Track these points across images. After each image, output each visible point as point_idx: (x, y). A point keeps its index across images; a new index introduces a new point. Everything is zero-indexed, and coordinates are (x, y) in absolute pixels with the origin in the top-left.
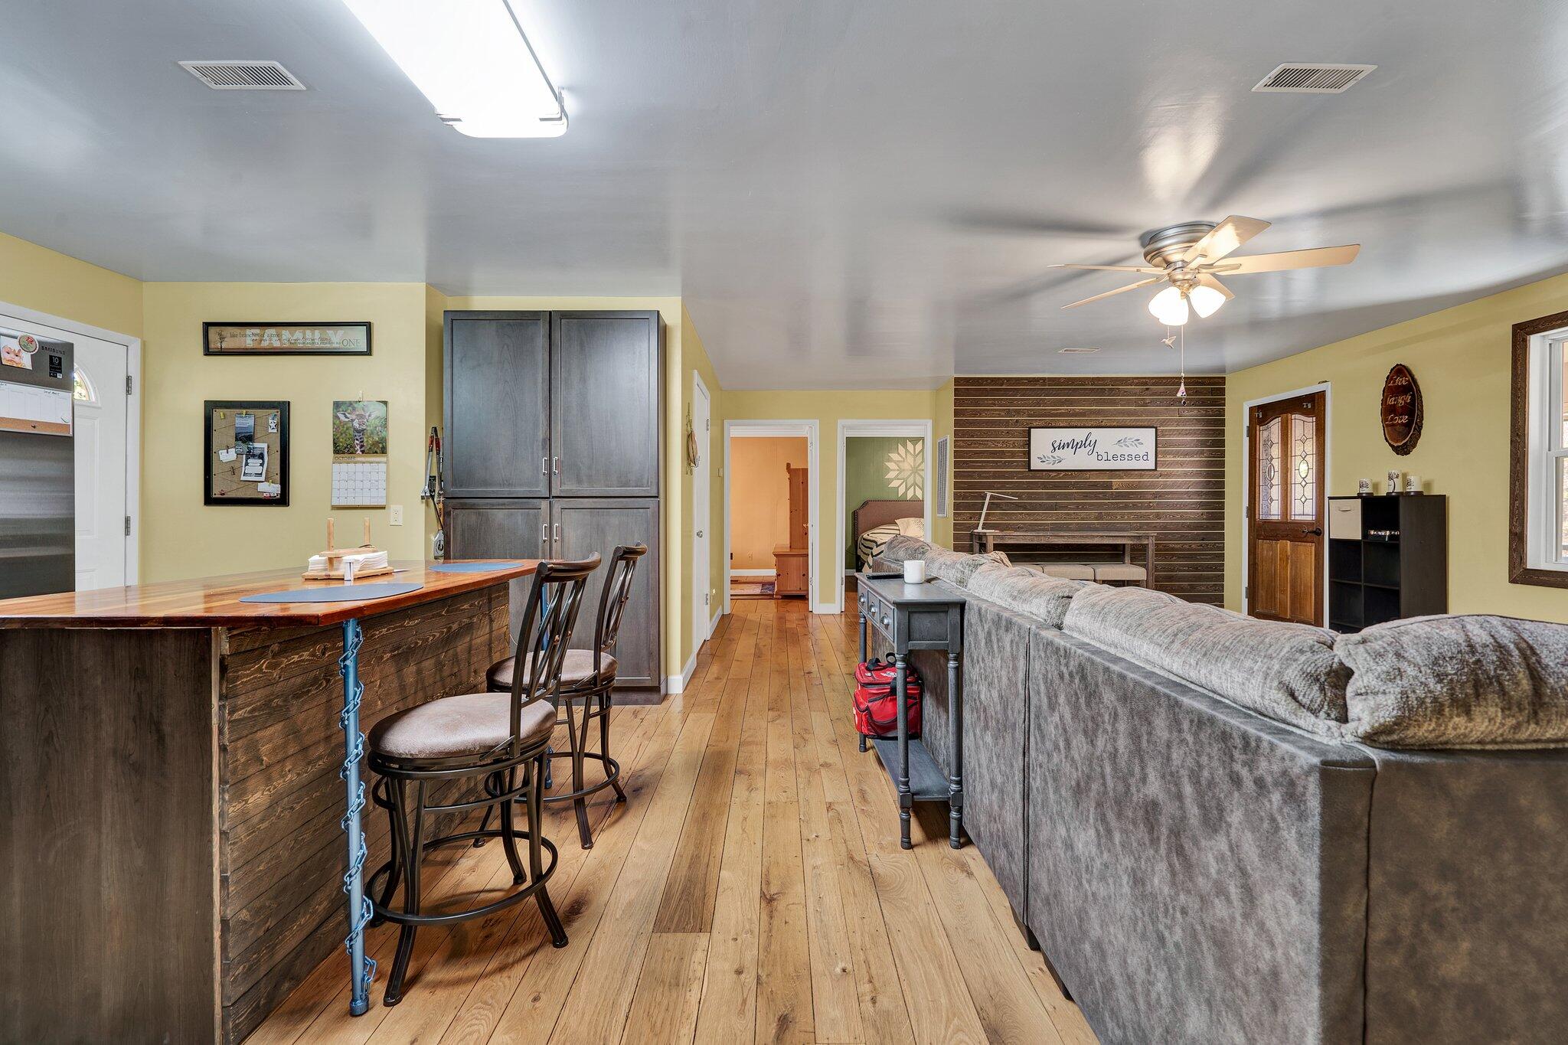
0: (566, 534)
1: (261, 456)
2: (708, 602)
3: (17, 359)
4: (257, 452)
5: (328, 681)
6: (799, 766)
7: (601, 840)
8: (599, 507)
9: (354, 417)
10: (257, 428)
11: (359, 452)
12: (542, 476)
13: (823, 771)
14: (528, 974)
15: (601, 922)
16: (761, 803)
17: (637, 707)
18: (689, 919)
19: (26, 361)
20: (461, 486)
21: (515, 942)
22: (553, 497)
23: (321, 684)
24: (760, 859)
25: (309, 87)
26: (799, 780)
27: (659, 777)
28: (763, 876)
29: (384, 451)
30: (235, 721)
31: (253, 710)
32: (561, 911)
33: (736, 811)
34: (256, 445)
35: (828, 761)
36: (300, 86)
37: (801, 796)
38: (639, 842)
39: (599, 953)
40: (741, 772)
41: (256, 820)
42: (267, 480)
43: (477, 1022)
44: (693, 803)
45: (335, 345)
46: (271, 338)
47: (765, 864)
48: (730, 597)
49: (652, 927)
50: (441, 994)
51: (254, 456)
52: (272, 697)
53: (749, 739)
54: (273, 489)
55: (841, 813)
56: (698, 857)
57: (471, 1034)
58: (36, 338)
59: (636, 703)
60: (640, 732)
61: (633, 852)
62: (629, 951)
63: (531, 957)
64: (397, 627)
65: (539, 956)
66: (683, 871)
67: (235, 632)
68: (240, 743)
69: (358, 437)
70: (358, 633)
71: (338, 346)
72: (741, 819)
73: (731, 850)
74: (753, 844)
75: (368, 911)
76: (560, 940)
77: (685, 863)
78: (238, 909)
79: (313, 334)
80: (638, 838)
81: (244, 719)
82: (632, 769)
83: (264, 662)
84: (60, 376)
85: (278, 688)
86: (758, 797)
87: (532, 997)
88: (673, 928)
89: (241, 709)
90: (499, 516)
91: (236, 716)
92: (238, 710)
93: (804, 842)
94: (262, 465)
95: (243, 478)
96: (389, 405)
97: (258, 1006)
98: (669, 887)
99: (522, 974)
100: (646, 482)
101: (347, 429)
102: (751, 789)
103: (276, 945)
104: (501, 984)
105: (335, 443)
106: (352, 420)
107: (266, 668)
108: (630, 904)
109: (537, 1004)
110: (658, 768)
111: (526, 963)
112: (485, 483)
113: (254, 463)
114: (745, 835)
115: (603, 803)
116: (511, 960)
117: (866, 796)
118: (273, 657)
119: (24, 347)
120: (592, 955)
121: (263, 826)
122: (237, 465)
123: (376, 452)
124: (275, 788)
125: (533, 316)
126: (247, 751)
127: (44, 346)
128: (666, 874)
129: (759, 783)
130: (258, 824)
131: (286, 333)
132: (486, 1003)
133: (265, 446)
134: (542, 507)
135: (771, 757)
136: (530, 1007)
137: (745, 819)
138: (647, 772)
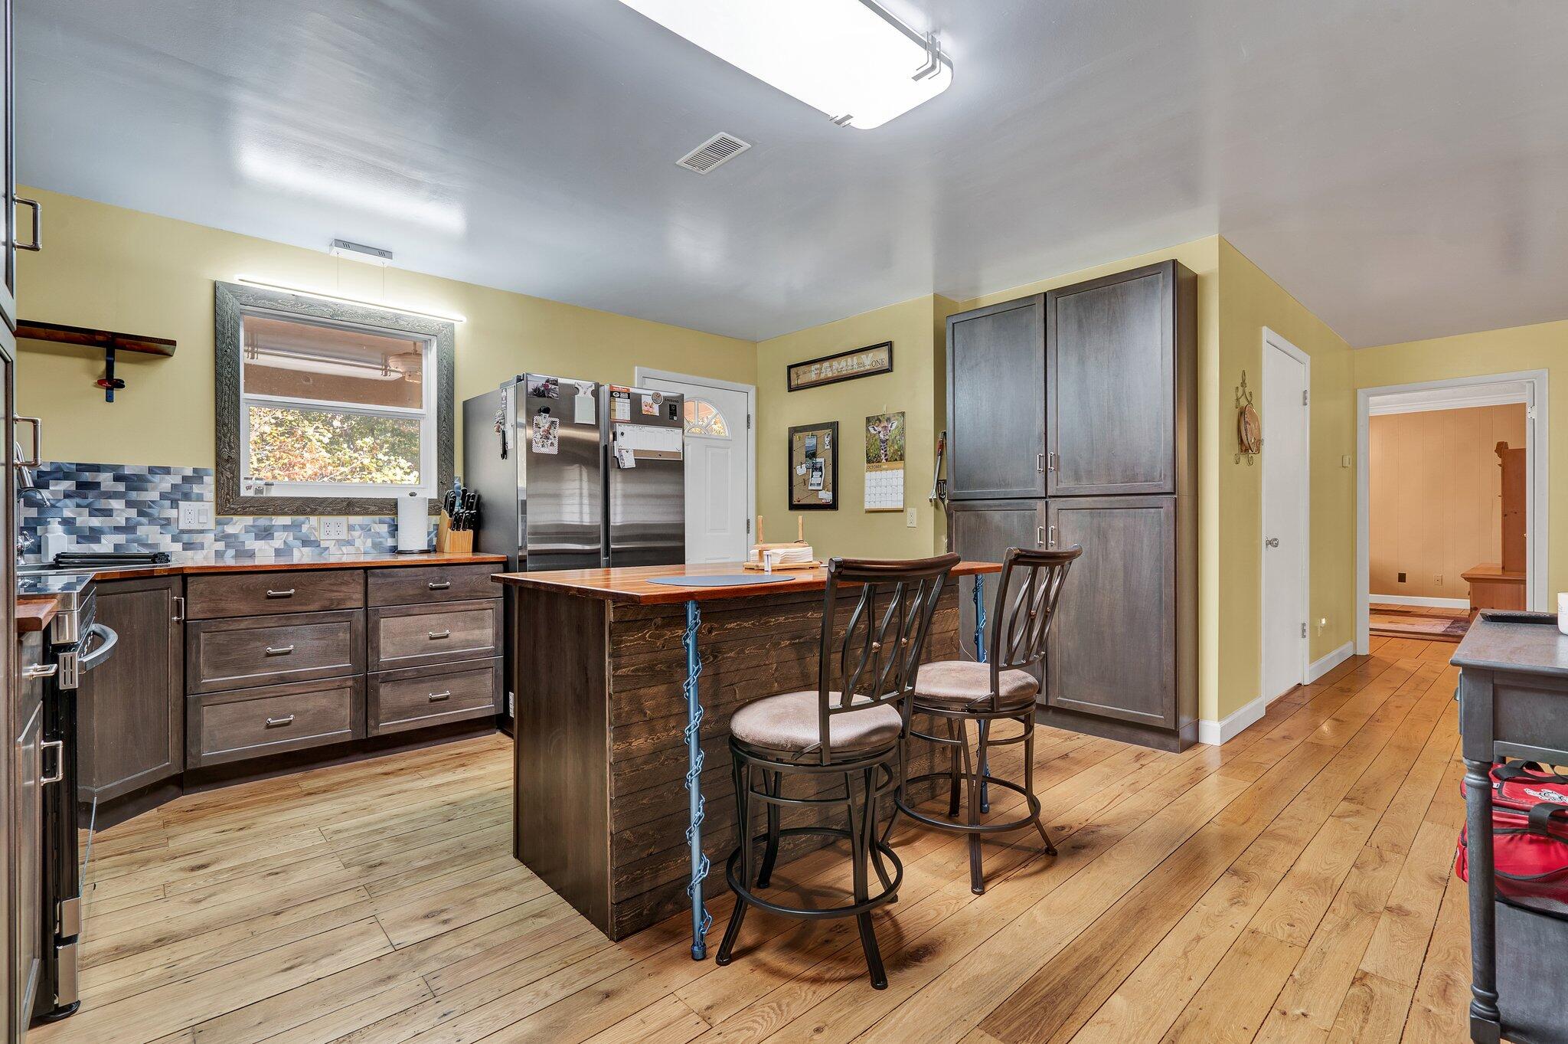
0: (1063, 539)
1: (820, 469)
2: (1307, 633)
3: (651, 410)
4: (818, 466)
5: (715, 657)
6: (1343, 895)
7: (997, 891)
8: (1101, 507)
9: (880, 429)
10: (819, 446)
11: (884, 461)
12: (1037, 474)
13: (1385, 920)
14: (830, 1000)
15: (934, 983)
16: (1239, 927)
17: (1143, 748)
18: (1030, 1034)
19: (656, 411)
20: (962, 489)
21: (844, 960)
22: (1051, 497)
23: (707, 659)
24: (1182, 1005)
25: (753, 144)
26: (1330, 915)
27: (1115, 840)
28: (1172, 1030)
29: (902, 458)
30: (618, 676)
31: (637, 670)
32: (905, 949)
33: (1192, 923)
34: (818, 460)
35: (1407, 906)
36: (746, 145)
37: (1316, 942)
38: (1037, 912)
39: (907, 1017)
40: (1236, 873)
41: (639, 761)
42: (824, 489)
43: (761, 1021)
44: (1137, 890)
45: (868, 367)
46: (828, 370)
47: (1187, 1013)
48: (1368, 632)
49: (980, 1020)
50: (758, 976)
51: (816, 469)
52: (655, 662)
53: (1283, 832)
54: (826, 496)
55: (1378, 997)
56: (1097, 960)
57: (748, 1029)
58: (662, 394)
59: (1146, 744)
60: (1130, 779)
61: (1022, 920)
62: (938, 1032)
63: (843, 984)
64: (798, 617)
65: (852, 987)
66: (1065, 971)
67: (620, 605)
68: (623, 695)
69: (883, 447)
70: (696, 615)
71: (869, 367)
72: (1193, 935)
73: (1148, 972)
74: (1185, 979)
75: (705, 870)
76: (879, 981)
77: (1074, 961)
78: (622, 828)
79: (853, 361)
80: (1039, 905)
81: (628, 676)
82: (1089, 821)
83: (648, 632)
84: (675, 418)
85: (661, 655)
86: (1240, 917)
87: (816, 1026)
88: (1004, 1034)
89: (625, 667)
90: (996, 517)
91: (619, 672)
92: (621, 668)
93: (1275, 1013)
94: (821, 476)
95: (810, 488)
96: (906, 414)
97: (641, 914)
98: (1035, 981)
99: (826, 996)
100: (1158, 476)
101: (876, 440)
102: (1235, 901)
103: (660, 870)
104: (804, 994)
105: (867, 454)
106: (879, 432)
107: (649, 637)
108: (977, 978)
109: (817, 1037)
110: (1123, 829)
111: (836, 987)
112: (983, 484)
113: (817, 474)
114: (1182, 961)
115: (1028, 849)
116: (827, 976)
117: (1451, 991)
118: (656, 629)
119: (655, 401)
120: (898, 1015)
121: (646, 768)
122: (806, 478)
123: (896, 460)
124: (659, 738)
125: (1027, 302)
126: (631, 701)
127: (666, 399)
128: (1041, 963)
129: (1256, 897)
130: (641, 765)
131: (835, 363)
132: (780, 1006)
133: (822, 460)
134: (1038, 508)
135: (1302, 866)
136: (808, 1035)
137: (1198, 939)
138: (1105, 831)
